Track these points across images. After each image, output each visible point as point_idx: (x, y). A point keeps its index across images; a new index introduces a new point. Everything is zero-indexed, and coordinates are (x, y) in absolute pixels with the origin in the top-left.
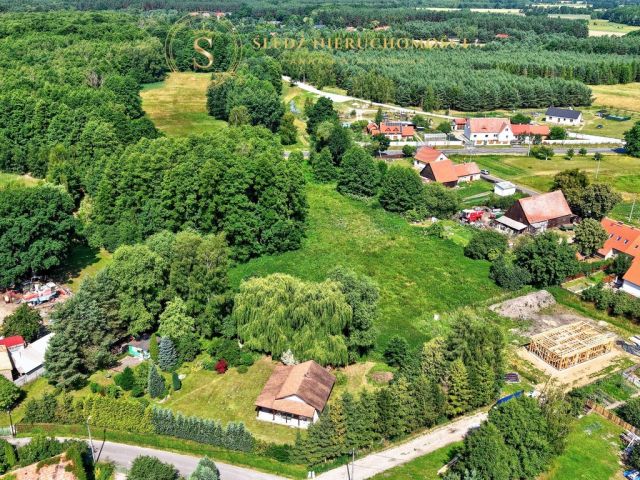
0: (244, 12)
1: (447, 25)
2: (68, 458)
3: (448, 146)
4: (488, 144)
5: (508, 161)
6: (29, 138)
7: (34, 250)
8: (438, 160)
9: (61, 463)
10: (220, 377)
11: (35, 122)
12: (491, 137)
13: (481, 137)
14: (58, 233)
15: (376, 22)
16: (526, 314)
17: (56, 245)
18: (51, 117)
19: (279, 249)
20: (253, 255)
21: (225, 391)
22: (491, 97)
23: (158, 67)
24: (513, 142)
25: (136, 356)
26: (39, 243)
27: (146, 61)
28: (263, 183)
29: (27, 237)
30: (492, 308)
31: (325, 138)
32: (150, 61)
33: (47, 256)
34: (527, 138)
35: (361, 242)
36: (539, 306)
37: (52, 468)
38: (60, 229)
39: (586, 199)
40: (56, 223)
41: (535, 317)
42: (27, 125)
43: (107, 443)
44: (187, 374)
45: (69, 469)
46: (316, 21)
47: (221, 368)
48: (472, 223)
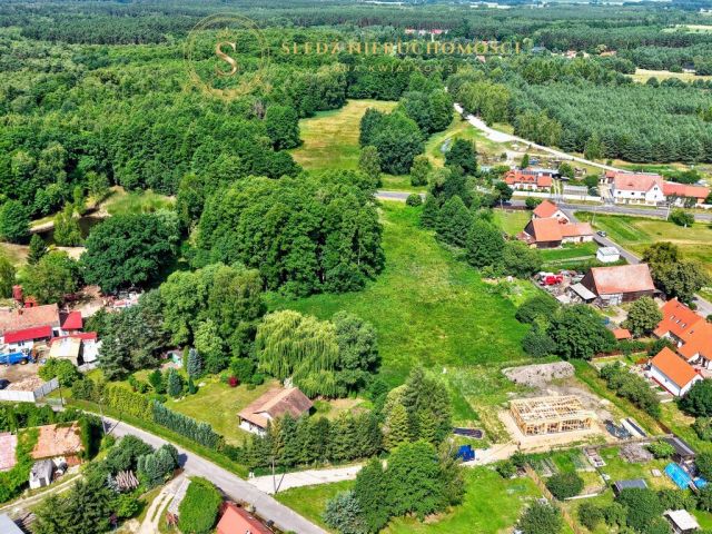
0: (462, 30)
1: (686, 52)
2: (78, 425)
3: (584, 202)
4: (630, 202)
5: (639, 224)
6: (177, 163)
7: (127, 265)
8: (555, 216)
9: (73, 428)
10: (231, 390)
11: (183, 151)
12: (638, 195)
13: (626, 194)
14: (150, 254)
15: (602, 47)
16: (534, 381)
17: (145, 264)
18: (196, 147)
19: (340, 289)
20: (313, 292)
21: (229, 401)
22: (665, 149)
23: (335, 95)
24: (660, 203)
25: (177, 363)
26: (133, 260)
27: (322, 88)
28: (329, 227)
29: (122, 255)
30: (504, 371)
31: (440, 184)
32: (326, 89)
33: (137, 272)
34: (679, 200)
35: (423, 292)
36: (553, 375)
37: (66, 430)
38: (151, 251)
39: (669, 275)
40: (149, 246)
41: (541, 385)
42: (177, 153)
43: (122, 423)
44: (207, 383)
45: (77, 433)
46: (537, 43)
47: (235, 383)
48: (547, 287)
